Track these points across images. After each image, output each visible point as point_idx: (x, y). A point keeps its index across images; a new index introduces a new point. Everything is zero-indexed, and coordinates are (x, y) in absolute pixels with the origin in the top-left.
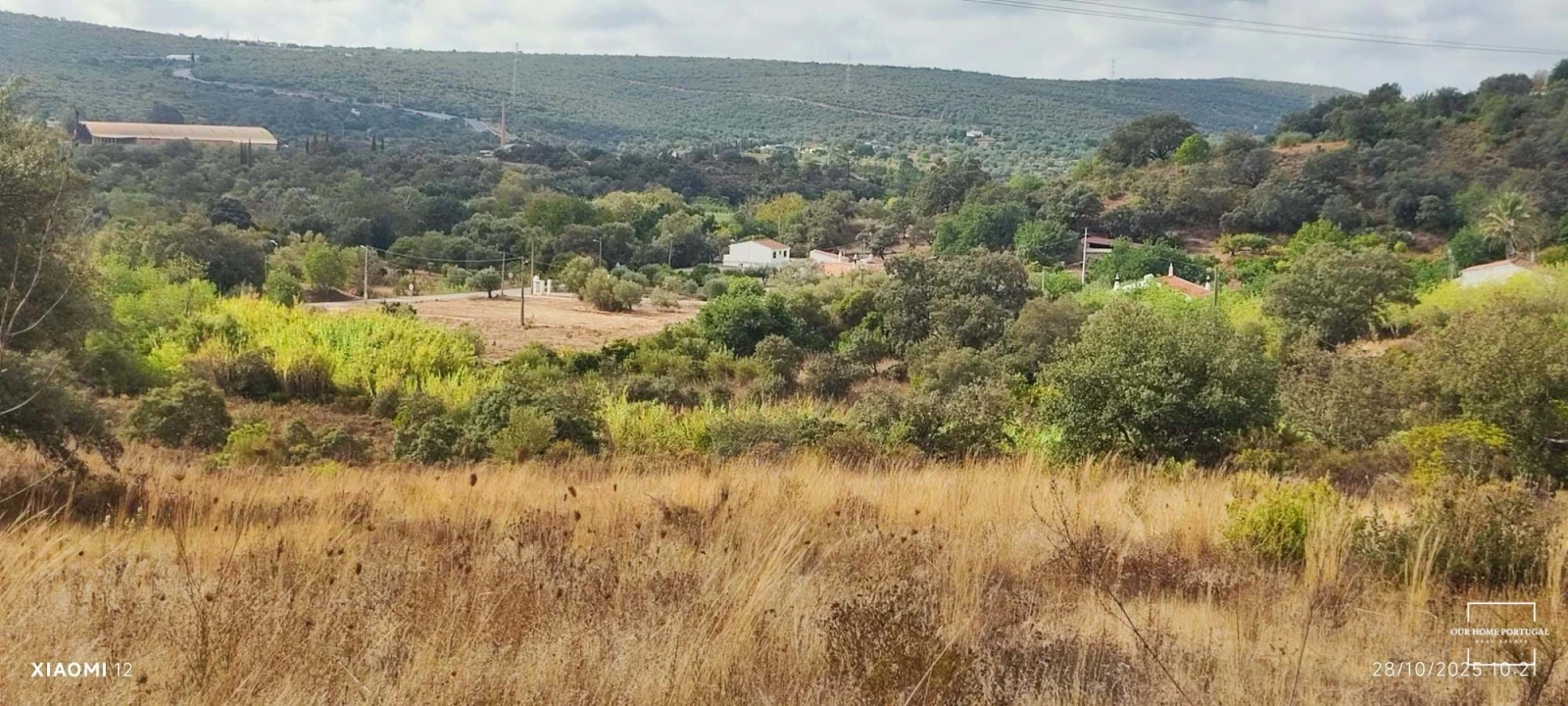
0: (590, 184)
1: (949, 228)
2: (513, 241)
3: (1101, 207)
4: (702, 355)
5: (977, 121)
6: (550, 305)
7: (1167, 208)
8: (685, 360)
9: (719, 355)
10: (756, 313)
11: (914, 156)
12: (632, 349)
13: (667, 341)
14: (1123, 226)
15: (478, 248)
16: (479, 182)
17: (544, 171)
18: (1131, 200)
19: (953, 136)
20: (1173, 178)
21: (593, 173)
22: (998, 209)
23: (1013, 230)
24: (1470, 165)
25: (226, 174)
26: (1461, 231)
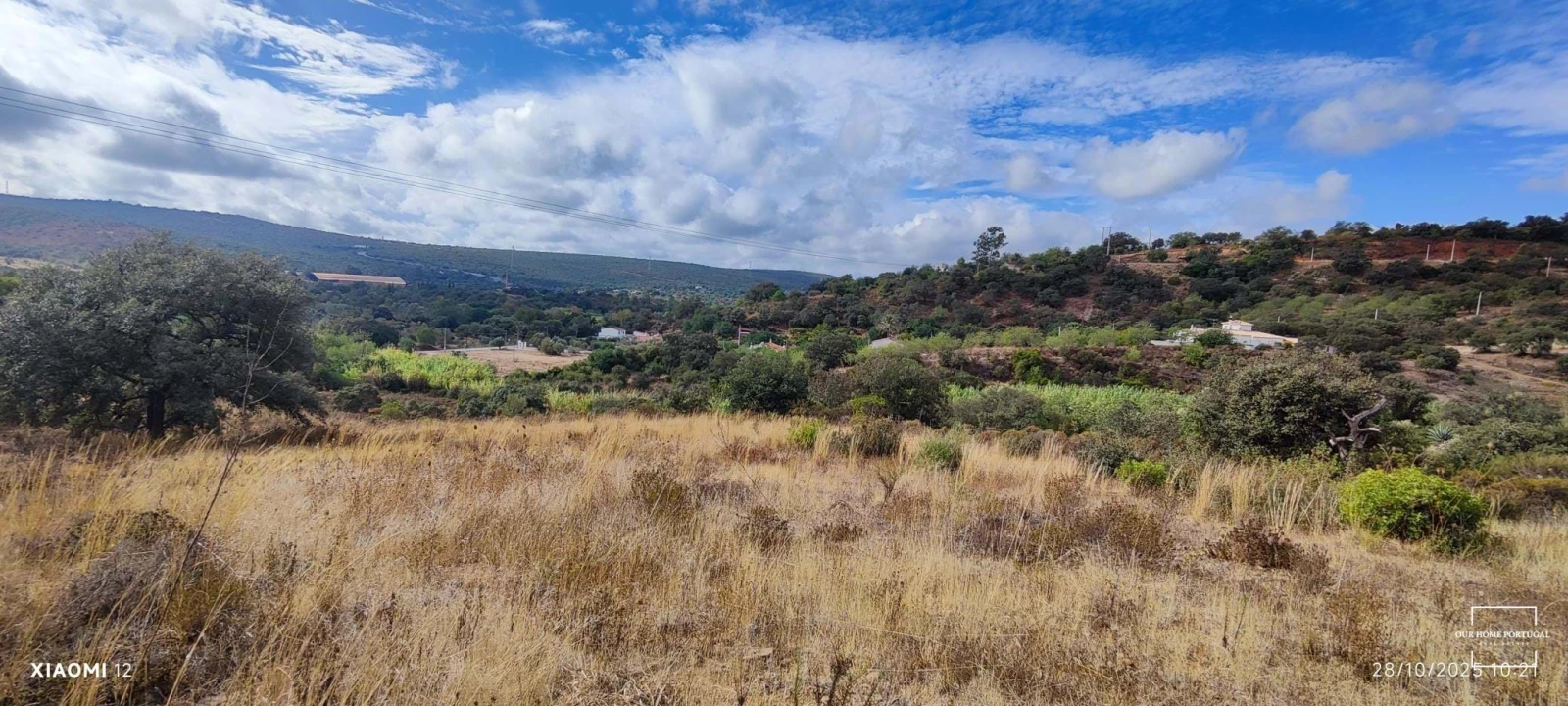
0: (544, 304)
1: (688, 324)
2: (510, 327)
3: (745, 317)
4: (589, 373)
5: (699, 283)
6: (525, 352)
7: (770, 318)
8: (582, 375)
9: (596, 373)
10: (612, 356)
11: (675, 296)
12: (560, 370)
13: (575, 367)
14: (752, 324)
15: (495, 329)
16: (496, 302)
17: (524, 298)
18: (756, 314)
19: (690, 288)
20: (772, 306)
21: (545, 299)
22: (707, 317)
23: (713, 325)
24: (875, 304)
25: (381, 296)
26: (873, 328)
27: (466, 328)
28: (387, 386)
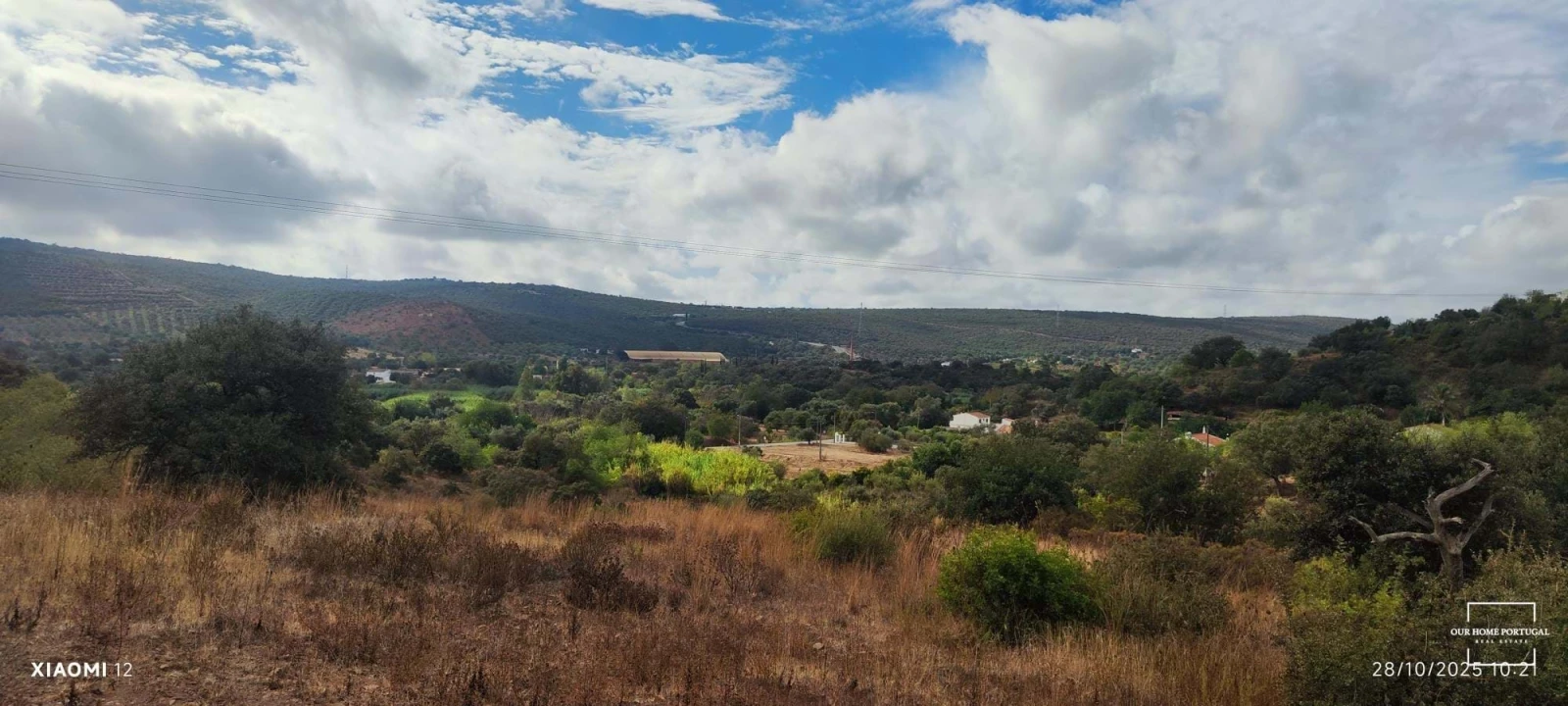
0: (892, 381)
1: (1086, 405)
2: (832, 414)
3: (1181, 393)
4: (907, 476)
5: (1138, 343)
6: (843, 448)
7: (1224, 392)
8: (898, 479)
9: (918, 476)
10: (943, 453)
12: (869, 472)
13: (889, 468)
14: (1198, 405)
15: (812, 417)
16: (828, 381)
17: (866, 374)
18: (1201, 389)
19: (1123, 352)
20: (1225, 377)
21: (894, 375)
22: (1117, 393)
23: (1125, 407)
24: (1423, 365)
25: (692, 378)
26: (1409, 407)
27: (777, 416)
28: (645, 489)
